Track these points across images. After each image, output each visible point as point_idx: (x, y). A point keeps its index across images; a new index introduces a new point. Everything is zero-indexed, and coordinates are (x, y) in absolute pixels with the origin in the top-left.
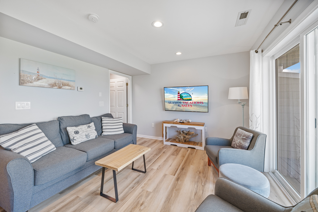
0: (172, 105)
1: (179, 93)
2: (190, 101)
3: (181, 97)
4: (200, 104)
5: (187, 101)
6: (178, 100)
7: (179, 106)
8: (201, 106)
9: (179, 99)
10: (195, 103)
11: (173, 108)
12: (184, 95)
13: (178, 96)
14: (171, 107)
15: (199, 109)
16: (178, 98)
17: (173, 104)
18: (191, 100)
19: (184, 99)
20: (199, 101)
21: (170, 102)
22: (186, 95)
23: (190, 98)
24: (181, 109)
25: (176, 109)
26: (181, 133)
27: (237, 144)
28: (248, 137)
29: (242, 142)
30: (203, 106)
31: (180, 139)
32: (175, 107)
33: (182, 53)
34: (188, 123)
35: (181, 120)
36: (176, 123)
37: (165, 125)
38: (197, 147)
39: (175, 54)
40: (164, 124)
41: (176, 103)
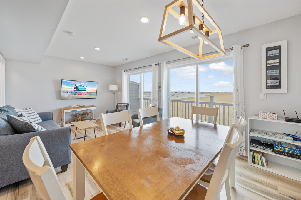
0: (69, 94)
1: (75, 86)
2: (84, 92)
3: (77, 88)
5: (82, 92)
6: (75, 90)
7: (75, 94)
8: (92, 94)
9: (76, 89)
10: (88, 92)
11: (69, 96)
12: (80, 87)
15: (90, 96)
17: (70, 93)
18: (85, 91)
19: (80, 90)
20: (91, 92)
21: (67, 92)
23: (85, 89)
24: (77, 97)
26: (78, 115)
27: (120, 110)
29: (123, 108)
30: (94, 95)
31: (79, 119)
32: (72, 96)
33: (85, 58)
34: (84, 107)
35: (78, 106)
36: (74, 108)
37: (65, 111)
41: (72, 92)
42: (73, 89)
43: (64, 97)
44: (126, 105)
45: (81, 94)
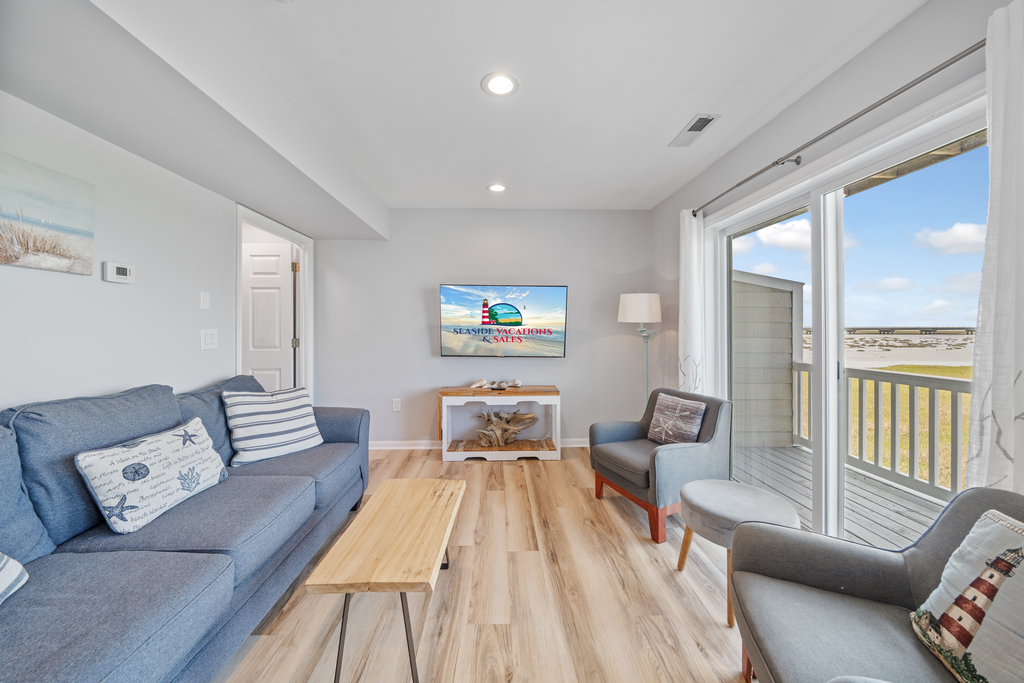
0: (464, 337)
1: (485, 305)
2: (516, 328)
3: (491, 316)
4: (543, 334)
5: (508, 328)
6: (483, 323)
7: (484, 339)
8: (545, 340)
9: (487, 320)
10: (530, 331)
11: (466, 345)
12: (500, 311)
13: (484, 312)
14: (461, 344)
15: (539, 347)
16: (484, 317)
17: (467, 335)
18: (519, 324)
19: (500, 321)
20: (542, 328)
21: (458, 331)
22: (506, 311)
23: (518, 319)
24: (491, 350)
25: (476, 350)
26: (494, 419)
27: (667, 433)
28: (694, 412)
29: (681, 424)
30: (552, 341)
31: (494, 437)
32: (474, 344)
33: (507, 189)
34: (515, 390)
35: (493, 383)
36: (480, 391)
37: (447, 401)
38: (542, 454)
39: (487, 187)
40: (444, 398)
41: (476, 331)
42: (476, 318)
43: (450, 349)
44: (703, 406)
45: (507, 337)
